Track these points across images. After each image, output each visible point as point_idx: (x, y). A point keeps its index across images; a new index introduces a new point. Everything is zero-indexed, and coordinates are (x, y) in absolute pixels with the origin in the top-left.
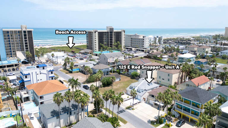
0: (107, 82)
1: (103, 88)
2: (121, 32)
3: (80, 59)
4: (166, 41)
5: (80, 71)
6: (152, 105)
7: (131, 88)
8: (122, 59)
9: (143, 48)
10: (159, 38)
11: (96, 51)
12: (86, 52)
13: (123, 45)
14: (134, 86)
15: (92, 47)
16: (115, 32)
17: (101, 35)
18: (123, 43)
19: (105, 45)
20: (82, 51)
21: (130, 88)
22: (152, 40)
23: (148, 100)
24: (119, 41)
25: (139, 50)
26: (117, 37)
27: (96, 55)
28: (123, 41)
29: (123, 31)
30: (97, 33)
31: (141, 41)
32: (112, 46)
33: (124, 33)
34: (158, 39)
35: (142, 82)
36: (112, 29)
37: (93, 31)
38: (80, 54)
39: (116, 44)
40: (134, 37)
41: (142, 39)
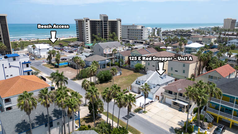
0: (105, 77)
1: (100, 84)
2: (116, 21)
3: (69, 52)
4: (165, 33)
5: (69, 66)
6: (170, 106)
7: (138, 83)
8: (120, 51)
9: (142, 40)
10: (158, 30)
11: (88, 44)
12: (76, 45)
13: (119, 37)
14: (142, 81)
15: (84, 39)
16: (110, 21)
17: (94, 24)
18: (119, 34)
19: (99, 36)
20: (72, 44)
21: (136, 83)
22: (150, 32)
23: (163, 98)
24: (114, 31)
25: (138, 42)
26: (112, 27)
27: (89, 48)
28: (119, 32)
29: (119, 20)
30: (89, 22)
31: (140, 32)
32: (107, 38)
33: (120, 23)
34: (156, 30)
35: (152, 74)
36: (106, 18)
37: (84, 20)
38: (70, 47)
39: (111, 35)
40: (131, 28)
41: (140, 30)
